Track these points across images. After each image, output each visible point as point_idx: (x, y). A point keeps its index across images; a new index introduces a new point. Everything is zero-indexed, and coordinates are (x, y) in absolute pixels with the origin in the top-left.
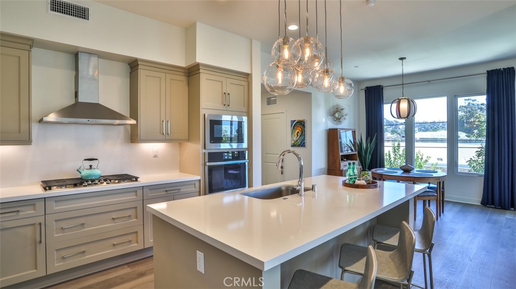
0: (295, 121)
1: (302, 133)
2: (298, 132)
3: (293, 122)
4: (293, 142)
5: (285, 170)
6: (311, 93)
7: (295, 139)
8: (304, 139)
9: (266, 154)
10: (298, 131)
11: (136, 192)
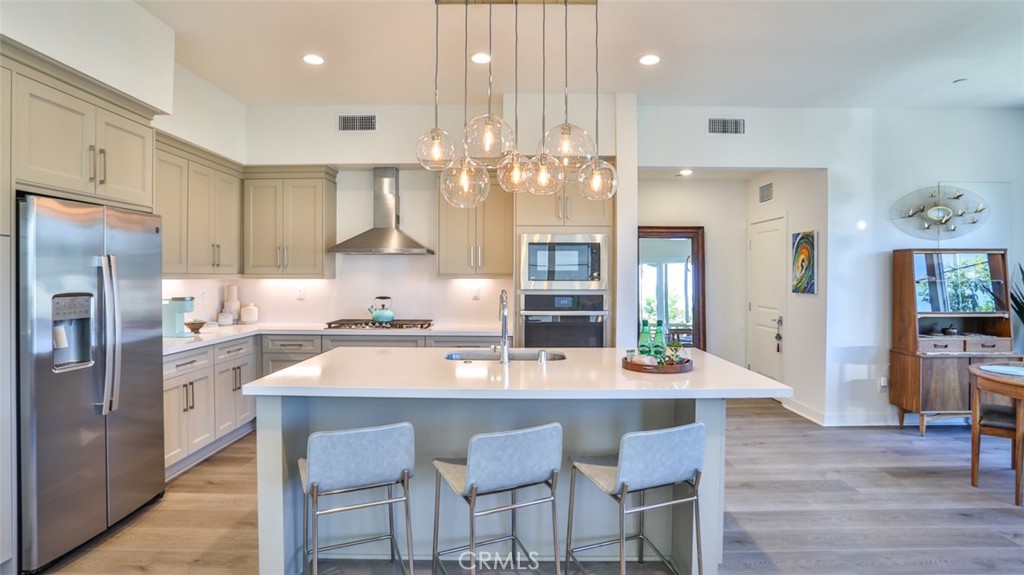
0: (799, 234)
1: (809, 263)
2: (803, 261)
3: (796, 236)
4: (795, 282)
5: (784, 343)
6: (826, 169)
7: (799, 276)
8: (812, 277)
9: (759, 307)
10: (802, 257)
11: (416, 342)
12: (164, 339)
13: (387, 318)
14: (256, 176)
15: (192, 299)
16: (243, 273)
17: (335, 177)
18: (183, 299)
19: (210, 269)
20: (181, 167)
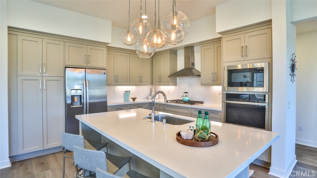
11: (188, 109)
12: (108, 102)
13: (186, 100)
14: (159, 55)
15: (130, 91)
16: (152, 84)
17: (177, 52)
18: (127, 91)
19: (139, 83)
20: (127, 56)
